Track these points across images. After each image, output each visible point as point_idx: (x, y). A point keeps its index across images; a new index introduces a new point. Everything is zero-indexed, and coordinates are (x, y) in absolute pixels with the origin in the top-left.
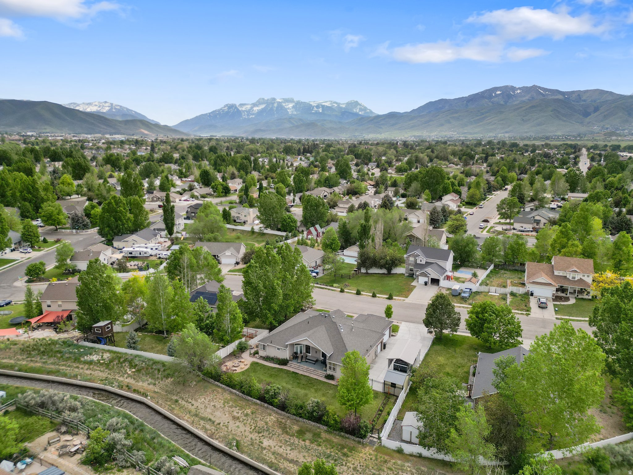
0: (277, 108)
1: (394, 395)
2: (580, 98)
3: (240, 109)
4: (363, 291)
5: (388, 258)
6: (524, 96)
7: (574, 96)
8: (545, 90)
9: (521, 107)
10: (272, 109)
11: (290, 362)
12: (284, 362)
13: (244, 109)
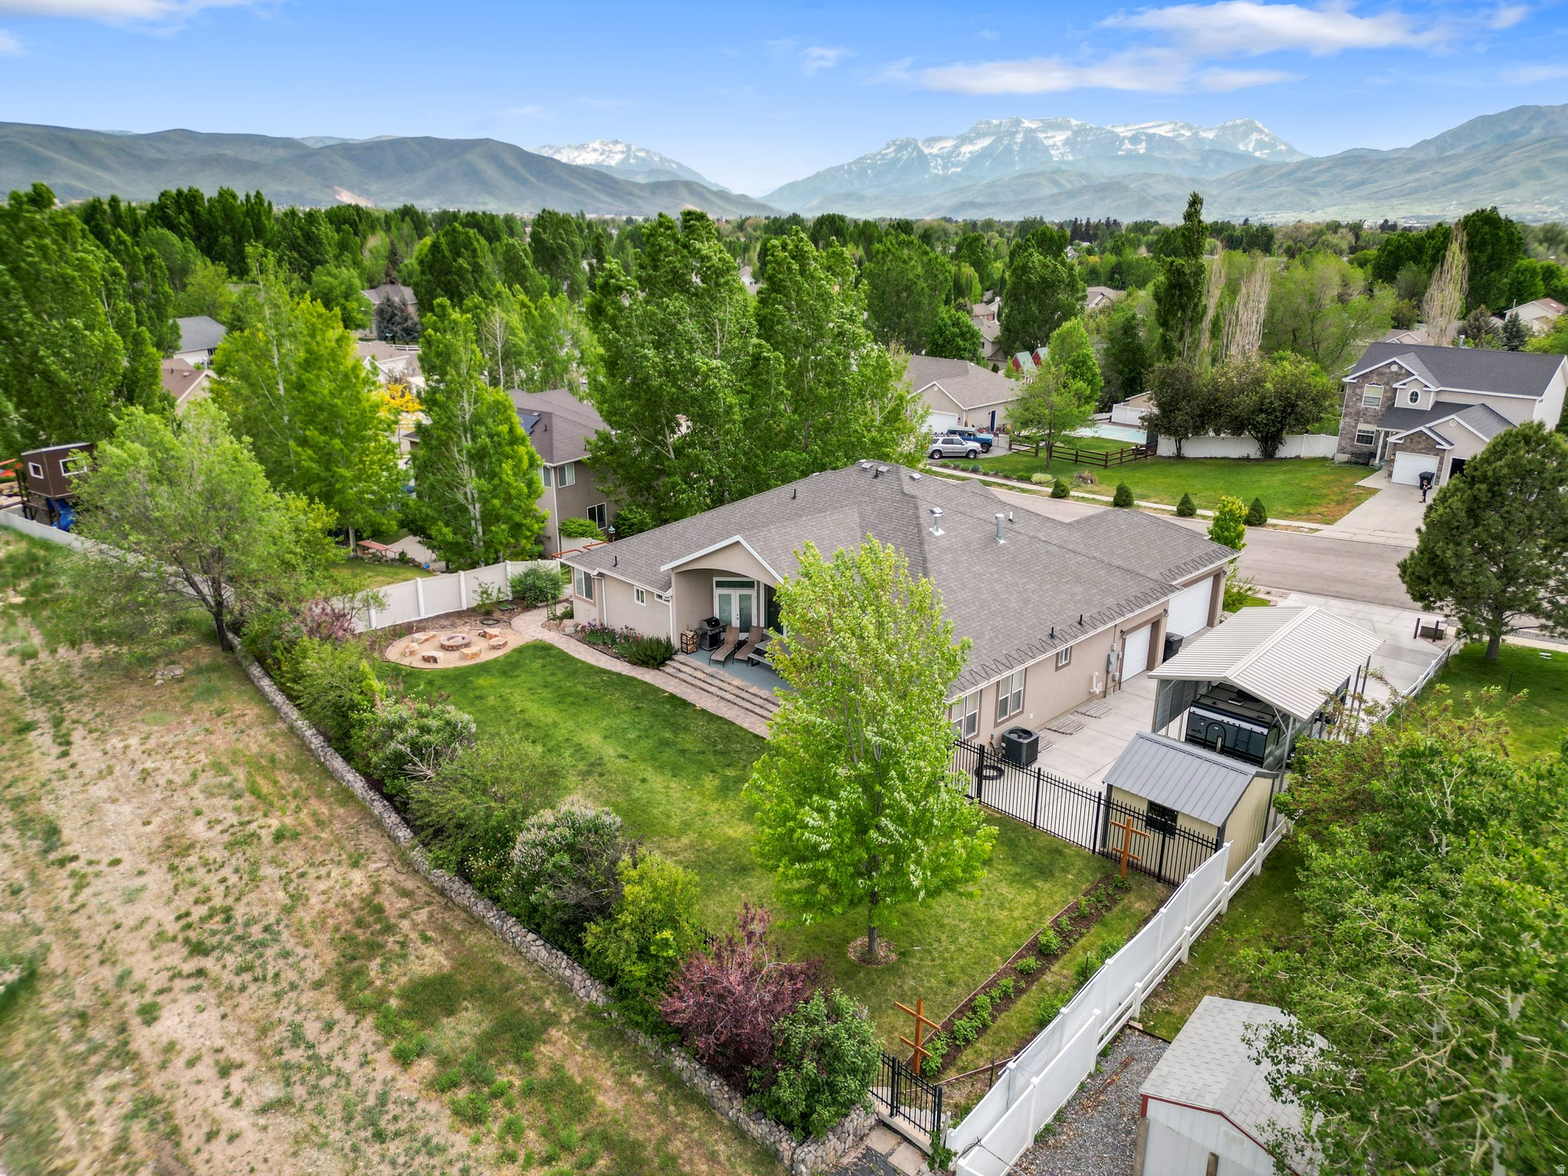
0: (1023, 144)
1: (1159, 877)
3: (927, 151)
4: (1143, 497)
5: (1269, 385)
10: (1008, 150)
11: (680, 657)
12: (656, 654)
13: (935, 151)
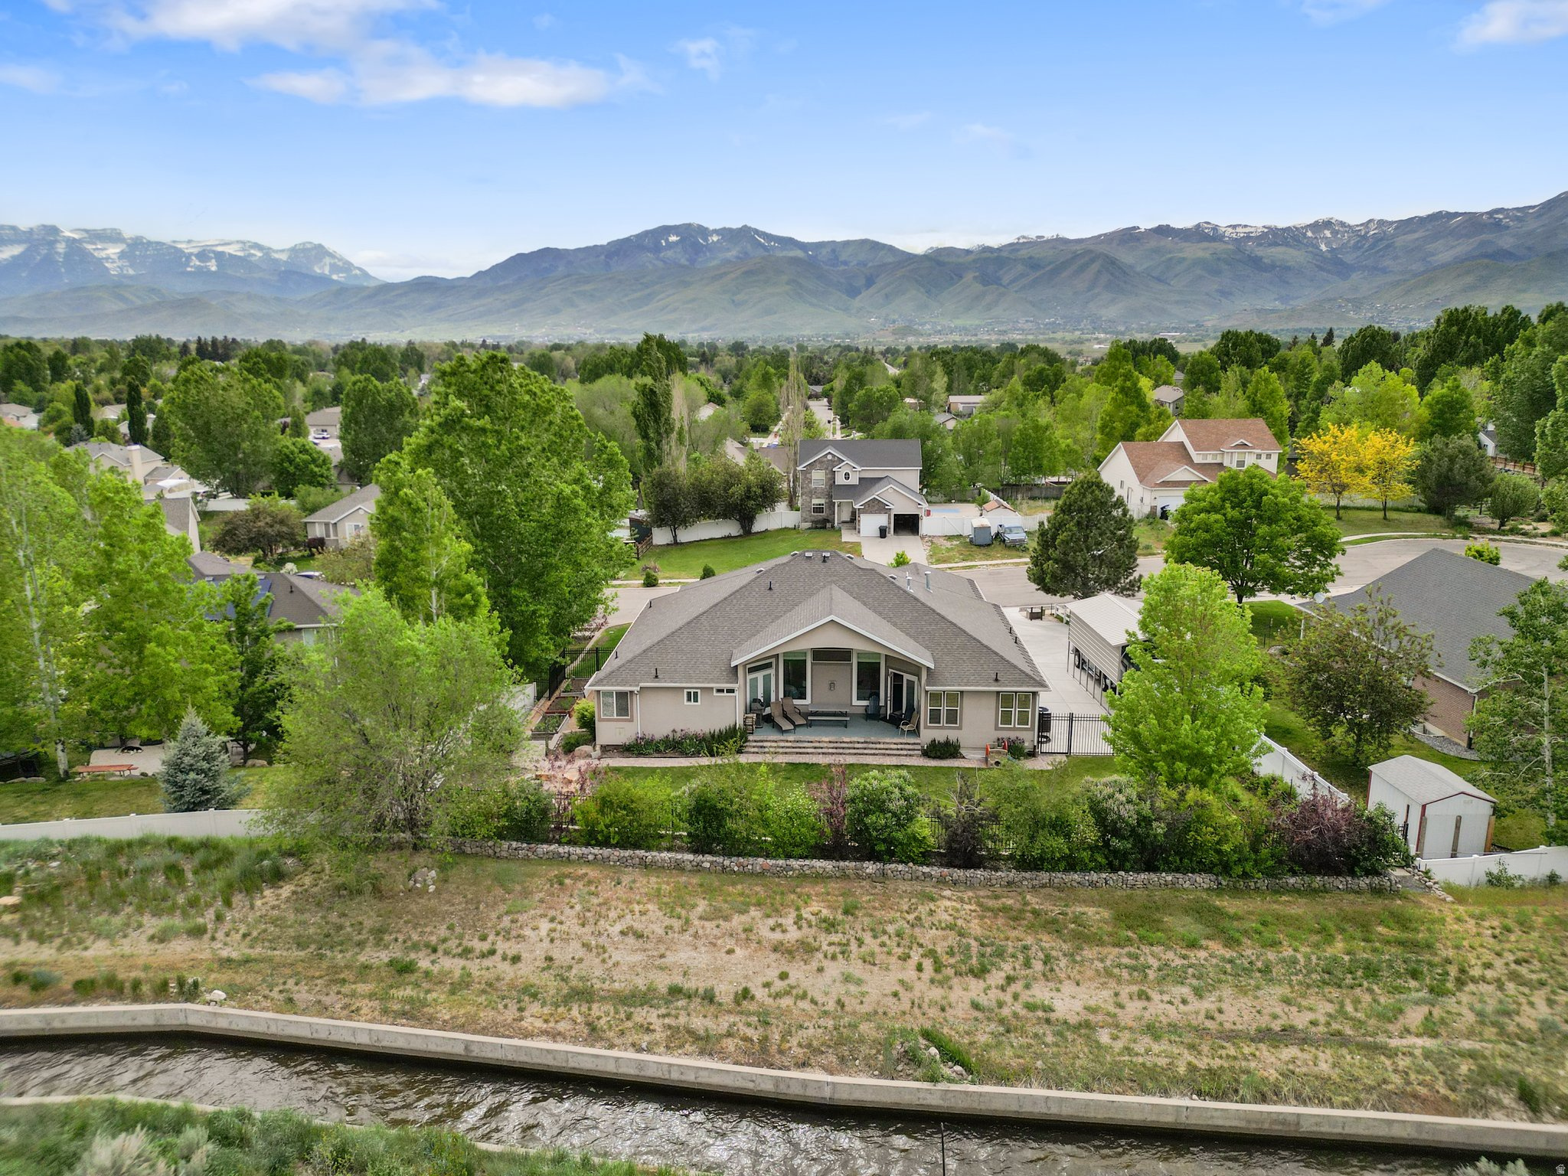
2: (837, 258)
6: (728, 250)
7: (824, 251)
8: (769, 237)
9: (725, 274)
10: (48, 260)
11: (751, 737)
